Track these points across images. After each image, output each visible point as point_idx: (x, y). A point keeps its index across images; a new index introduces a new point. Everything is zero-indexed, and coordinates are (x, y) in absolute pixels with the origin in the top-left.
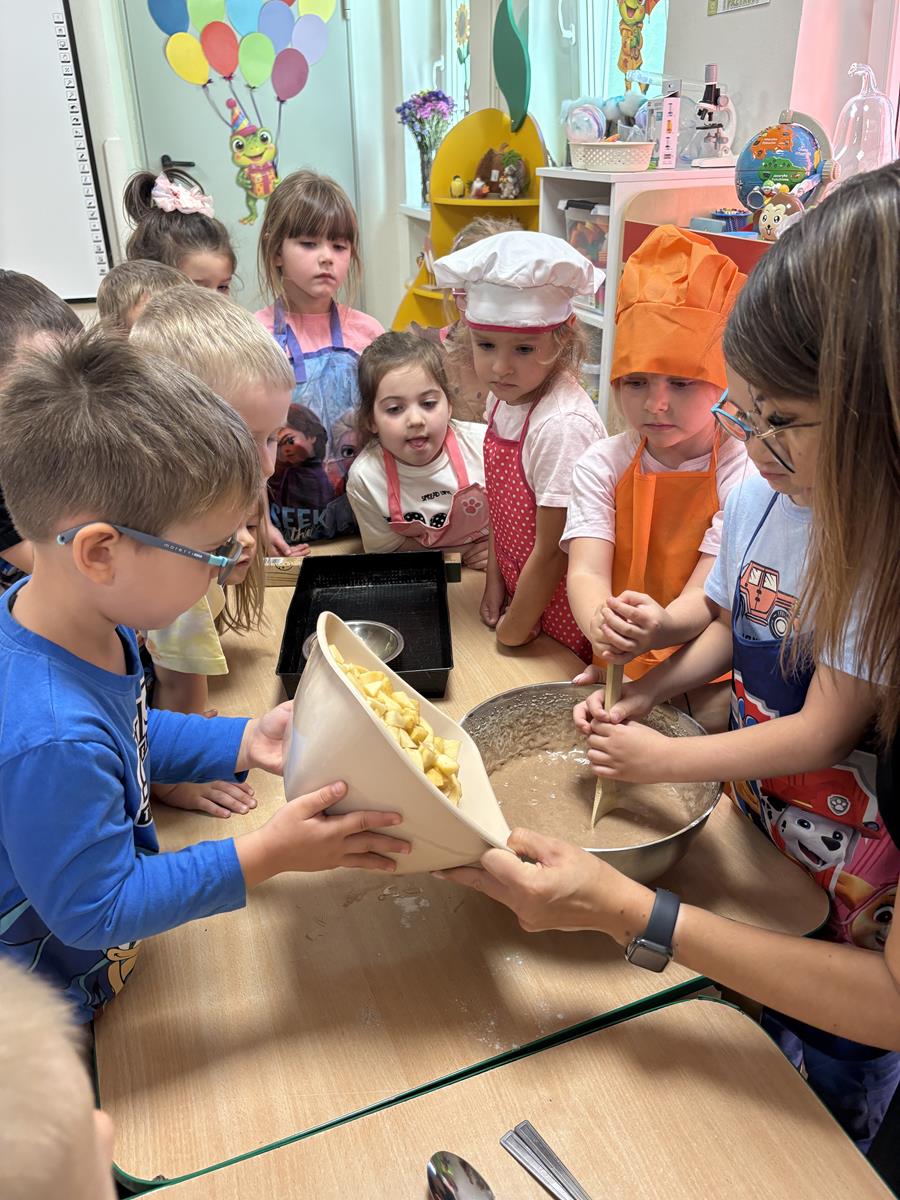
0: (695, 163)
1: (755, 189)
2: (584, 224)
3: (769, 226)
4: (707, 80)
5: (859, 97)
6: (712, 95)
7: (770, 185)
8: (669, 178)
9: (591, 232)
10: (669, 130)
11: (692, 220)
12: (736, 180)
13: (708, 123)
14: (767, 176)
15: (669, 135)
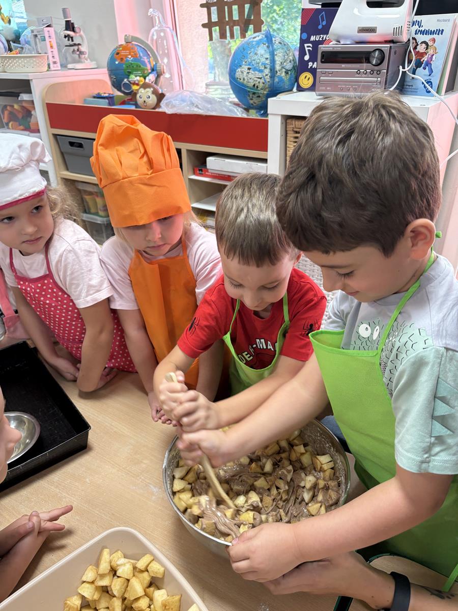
0: (70, 66)
1: (125, 80)
2: (12, 106)
3: (145, 101)
4: (65, 17)
5: (156, 28)
6: (70, 26)
7: (133, 78)
8: (60, 76)
9: (20, 112)
10: (52, 47)
11: (85, 100)
12: (110, 75)
13: (72, 43)
14: (130, 73)
15: (52, 50)
